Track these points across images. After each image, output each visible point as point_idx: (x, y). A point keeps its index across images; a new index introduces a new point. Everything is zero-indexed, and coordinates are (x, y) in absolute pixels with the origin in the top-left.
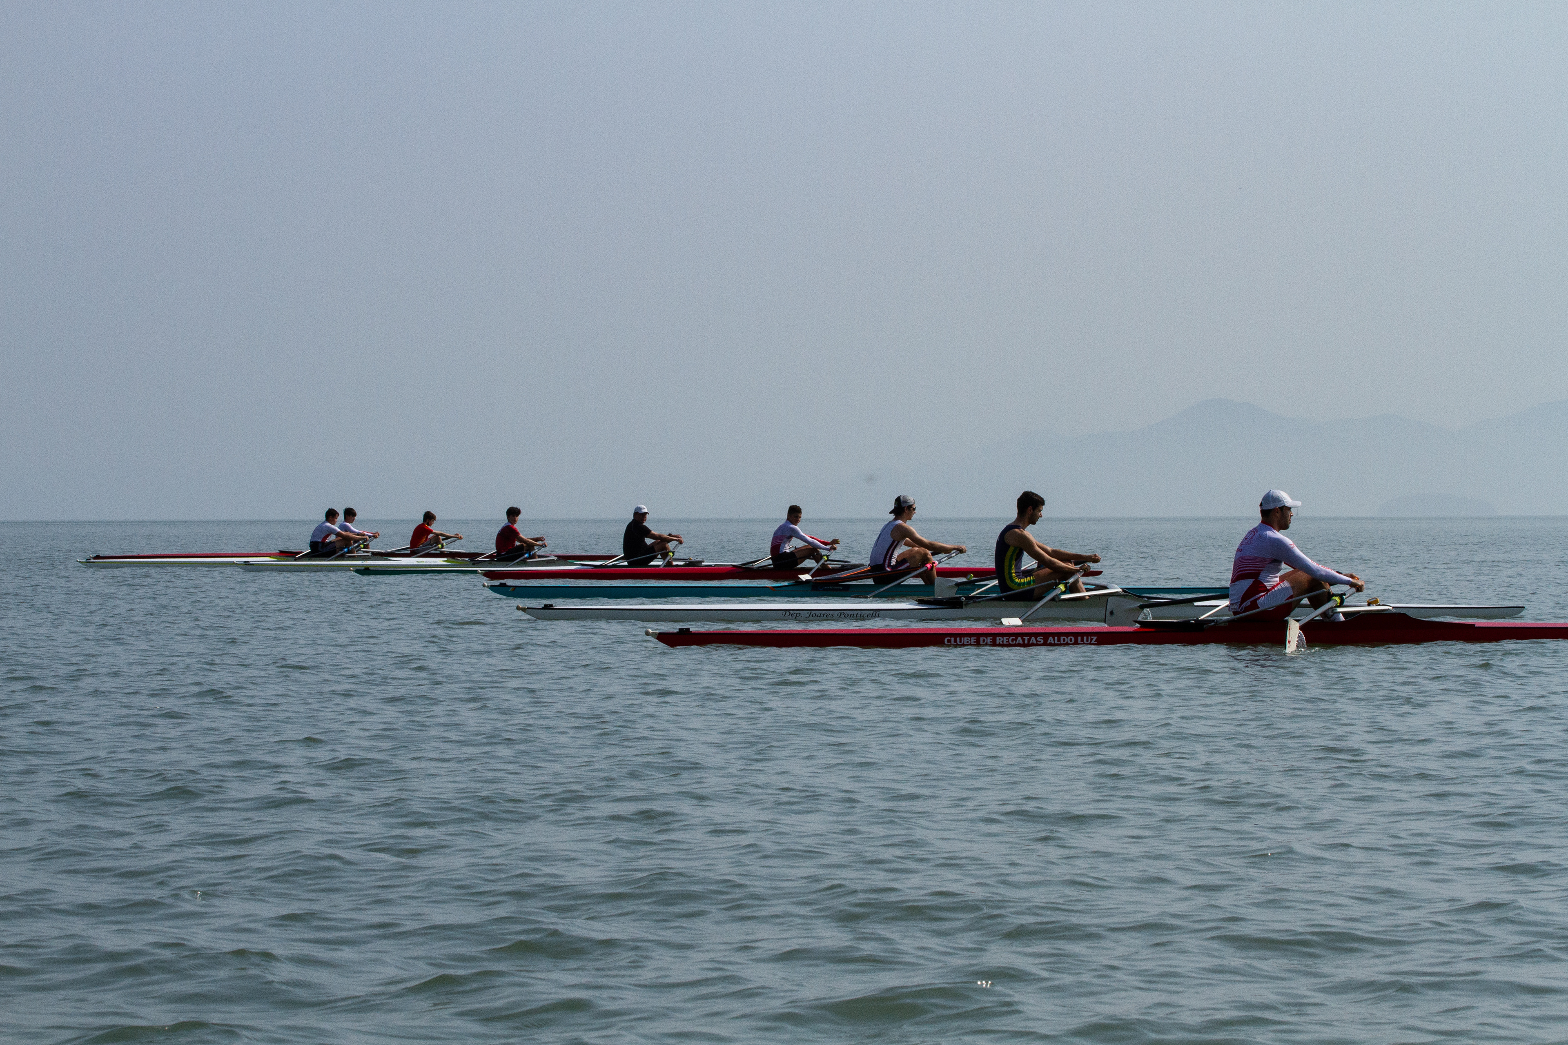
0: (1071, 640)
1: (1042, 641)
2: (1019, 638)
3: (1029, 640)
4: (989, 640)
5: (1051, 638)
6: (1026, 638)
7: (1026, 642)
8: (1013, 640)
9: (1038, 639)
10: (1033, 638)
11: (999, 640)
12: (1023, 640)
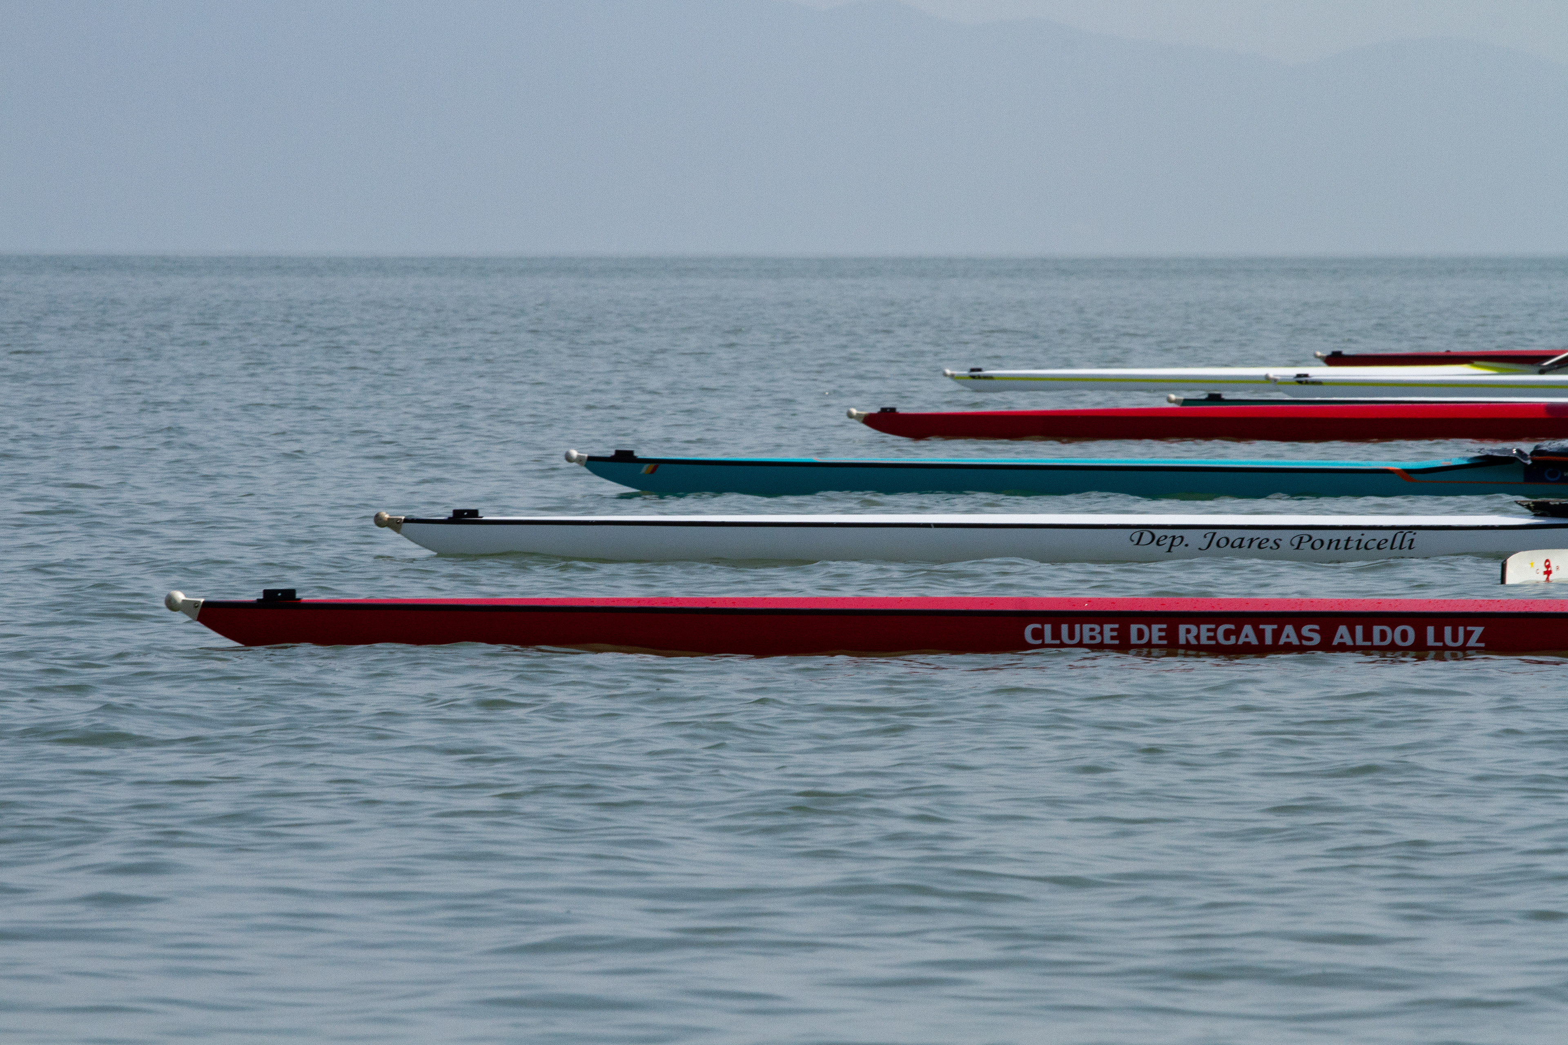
0: (1404, 635)
1: (1317, 639)
2: (1248, 629)
3: (1277, 634)
4: (1156, 632)
5: (1343, 630)
6: (1268, 629)
7: (1269, 641)
8: (1227, 634)
9: (1305, 631)
10: (1289, 629)
11: (1185, 633)
12: (1260, 634)
